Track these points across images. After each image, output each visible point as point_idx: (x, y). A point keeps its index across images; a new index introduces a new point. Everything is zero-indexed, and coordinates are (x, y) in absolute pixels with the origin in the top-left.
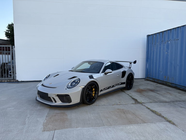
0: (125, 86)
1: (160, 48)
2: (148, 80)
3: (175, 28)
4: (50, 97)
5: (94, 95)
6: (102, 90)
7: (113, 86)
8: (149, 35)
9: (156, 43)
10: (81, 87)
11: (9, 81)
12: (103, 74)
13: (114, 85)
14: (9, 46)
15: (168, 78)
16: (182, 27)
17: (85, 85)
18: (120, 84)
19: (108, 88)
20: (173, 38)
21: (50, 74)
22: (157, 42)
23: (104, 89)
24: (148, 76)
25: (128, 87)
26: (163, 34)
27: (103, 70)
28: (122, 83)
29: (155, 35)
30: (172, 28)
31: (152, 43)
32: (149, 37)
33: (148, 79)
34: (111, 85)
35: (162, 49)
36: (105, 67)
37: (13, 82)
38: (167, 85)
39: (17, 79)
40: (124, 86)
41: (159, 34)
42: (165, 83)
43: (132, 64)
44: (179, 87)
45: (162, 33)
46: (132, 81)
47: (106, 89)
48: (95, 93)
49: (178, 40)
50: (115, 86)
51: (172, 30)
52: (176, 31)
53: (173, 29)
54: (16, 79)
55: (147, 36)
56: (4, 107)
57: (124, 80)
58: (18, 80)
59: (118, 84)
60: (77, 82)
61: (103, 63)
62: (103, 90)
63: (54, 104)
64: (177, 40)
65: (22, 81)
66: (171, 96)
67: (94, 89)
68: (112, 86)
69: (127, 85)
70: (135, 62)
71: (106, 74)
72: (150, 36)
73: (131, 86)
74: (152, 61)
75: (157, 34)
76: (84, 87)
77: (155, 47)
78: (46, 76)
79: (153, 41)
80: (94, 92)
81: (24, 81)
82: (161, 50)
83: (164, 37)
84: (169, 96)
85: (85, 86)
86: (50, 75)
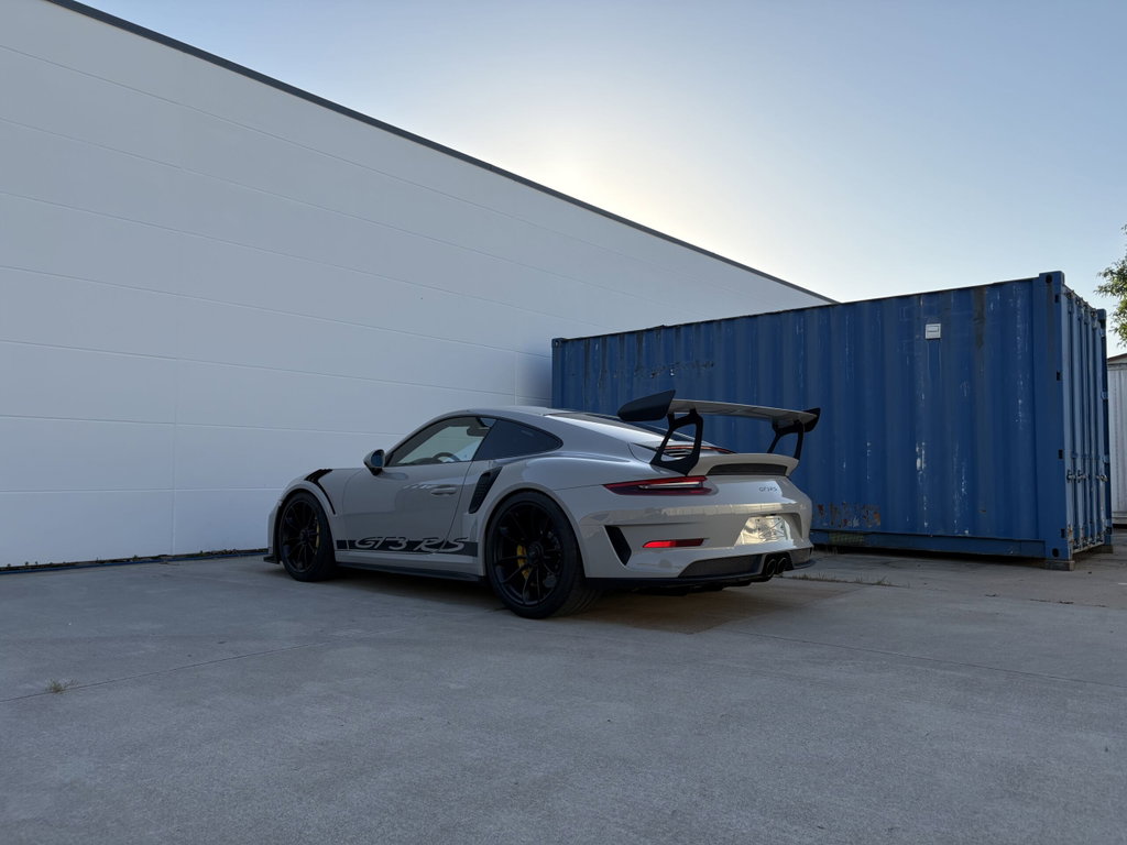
3: (698, 324)
7: (412, 546)
8: (564, 342)
9: (604, 372)
16: (723, 323)
18: (461, 546)
20: (687, 356)
22: (611, 368)
29: (600, 340)
31: (582, 374)
32: (563, 348)
41: (622, 339)
45: (634, 337)
49: (713, 365)
50: (422, 546)
51: (682, 329)
52: (702, 333)
55: (555, 341)
64: (706, 365)
72: (568, 345)
75: (608, 337)
77: (600, 391)
79: (590, 364)
83: (644, 352)
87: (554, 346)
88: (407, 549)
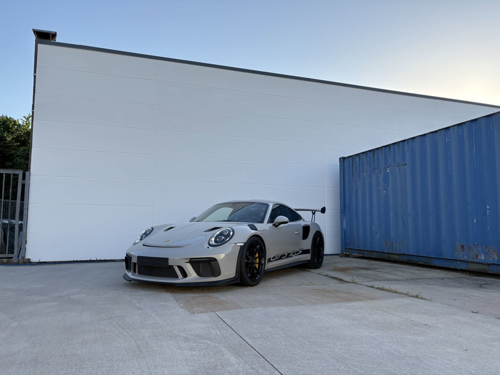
0: (310, 259)
1: (371, 183)
2: (347, 256)
3: (398, 142)
4: (172, 266)
5: (257, 266)
6: (269, 260)
7: (288, 256)
8: (344, 158)
9: (360, 172)
10: (238, 244)
11: (5, 260)
12: (271, 225)
13: (290, 253)
14: (17, 172)
15: (392, 245)
16: (410, 140)
17: (245, 241)
18: (301, 252)
19: (281, 258)
20: (394, 161)
21: (153, 226)
22: (363, 171)
23: (274, 258)
24: (348, 247)
25: (316, 261)
26: (374, 155)
27: (269, 218)
28: (305, 252)
29: (358, 156)
30: (391, 143)
31: (351, 174)
32: (343, 161)
33: (347, 253)
34: (285, 252)
35: (374, 184)
36: (273, 210)
37: (18, 264)
38: (392, 259)
39: (26, 258)
40: (308, 257)
41: (366, 154)
42: (386, 256)
43: (318, 214)
44: (415, 260)
45: (372, 153)
46: (322, 248)
47: (276, 260)
48: (260, 264)
49: (406, 165)
50: (291, 255)
51: (392, 146)
52: (401, 147)
53: (393, 144)
54: (24, 257)
55: (340, 158)
56: (56, 295)
57: (307, 244)
58: (29, 259)
59: (297, 252)
60: (229, 235)
61: (267, 206)
62: (271, 260)
63: (181, 280)
64: (403, 165)
65: (41, 261)
66: (405, 274)
67: (257, 255)
68: (286, 255)
69: (313, 256)
70: (323, 210)
71: (276, 226)
72: (346, 160)
73: (321, 260)
74: (354, 211)
75: (361, 155)
76: (243, 244)
77: (358, 183)
78: (144, 232)
79: (354, 169)
80: (257, 261)
81: (45, 262)
82: (373, 186)
83: (376, 161)
84: (400, 273)
85: (245, 244)
86: (153, 229)
87: (340, 161)
88: (287, 257)
